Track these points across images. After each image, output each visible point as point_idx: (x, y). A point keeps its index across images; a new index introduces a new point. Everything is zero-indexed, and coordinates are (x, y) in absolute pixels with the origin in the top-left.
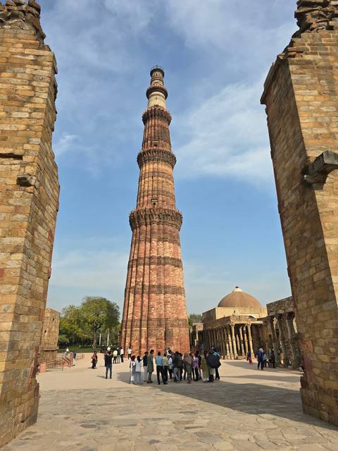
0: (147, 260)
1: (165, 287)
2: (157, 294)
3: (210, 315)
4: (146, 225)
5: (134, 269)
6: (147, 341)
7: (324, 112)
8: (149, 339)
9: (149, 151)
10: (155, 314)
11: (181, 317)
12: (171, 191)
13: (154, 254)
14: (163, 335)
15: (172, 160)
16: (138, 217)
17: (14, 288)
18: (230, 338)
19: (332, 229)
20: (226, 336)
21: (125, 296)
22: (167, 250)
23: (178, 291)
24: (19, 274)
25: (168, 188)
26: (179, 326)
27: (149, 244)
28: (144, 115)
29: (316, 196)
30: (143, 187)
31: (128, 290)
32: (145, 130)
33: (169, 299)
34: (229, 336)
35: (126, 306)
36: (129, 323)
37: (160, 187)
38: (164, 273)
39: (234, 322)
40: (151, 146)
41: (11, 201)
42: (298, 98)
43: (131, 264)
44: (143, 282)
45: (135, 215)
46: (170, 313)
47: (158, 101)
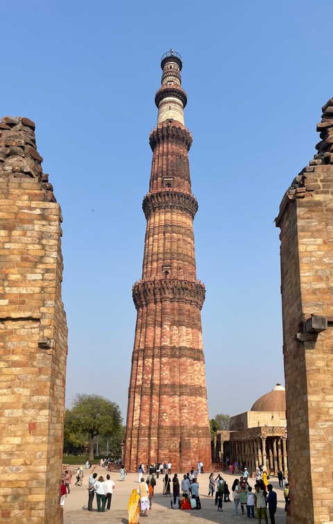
0: (157, 351)
1: (181, 386)
2: (171, 396)
3: (240, 420)
4: (155, 303)
5: (140, 362)
6: (158, 454)
7: (326, 264)
8: (160, 451)
9: (159, 194)
10: (167, 420)
11: (201, 425)
12: (189, 254)
13: (167, 343)
14: (178, 446)
15: (191, 207)
16: (145, 291)
17: (45, 439)
18: (260, 453)
19: (315, 386)
20: (255, 449)
21: (129, 397)
22: (183, 337)
23: (197, 391)
24: (47, 428)
25: (186, 249)
26: (198, 436)
27: (159, 329)
28: (153, 135)
29: (306, 354)
30: (151, 247)
31: (133, 390)
32: (154, 161)
33: (186, 403)
34: (260, 451)
35: (131, 410)
36: (135, 432)
37: (175, 247)
38: (179, 369)
39: (266, 434)
40: (162, 187)
41: (35, 364)
42: (301, 248)
43: (136, 355)
44: (152, 380)
45: (141, 289)
46: (187, 418)
47: (173, 112)
